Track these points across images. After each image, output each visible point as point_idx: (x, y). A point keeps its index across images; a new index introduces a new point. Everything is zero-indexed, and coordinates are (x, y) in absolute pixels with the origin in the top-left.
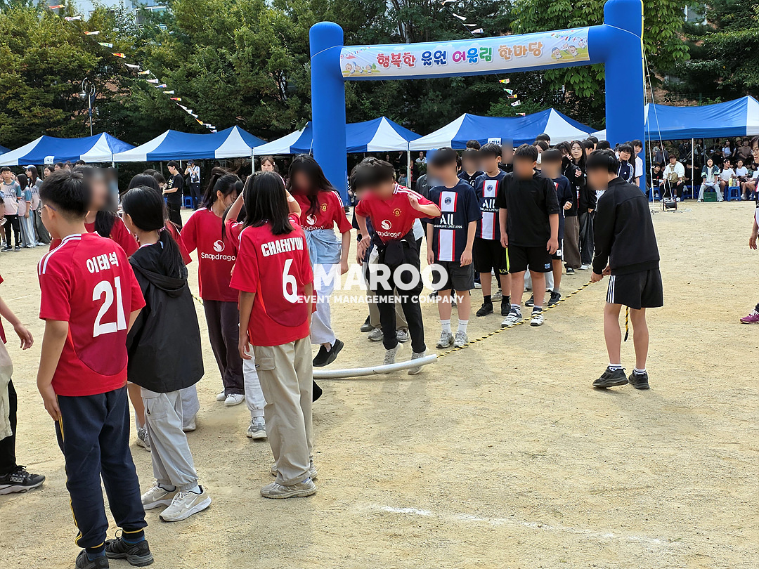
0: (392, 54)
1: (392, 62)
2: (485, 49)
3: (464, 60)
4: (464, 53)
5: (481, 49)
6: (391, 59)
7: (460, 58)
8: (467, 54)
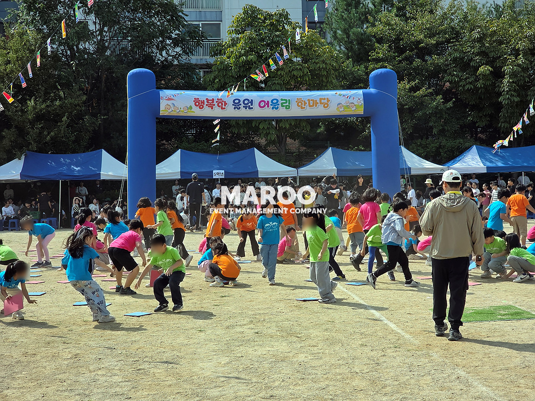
0: (207, 99)
1: (207, 105)
2: (284, 100)
3: (268, 107)
4: (268, 102)
5: (282, 100)
6: (206, 103)
7: (264, 106)
8: (270, 103)
